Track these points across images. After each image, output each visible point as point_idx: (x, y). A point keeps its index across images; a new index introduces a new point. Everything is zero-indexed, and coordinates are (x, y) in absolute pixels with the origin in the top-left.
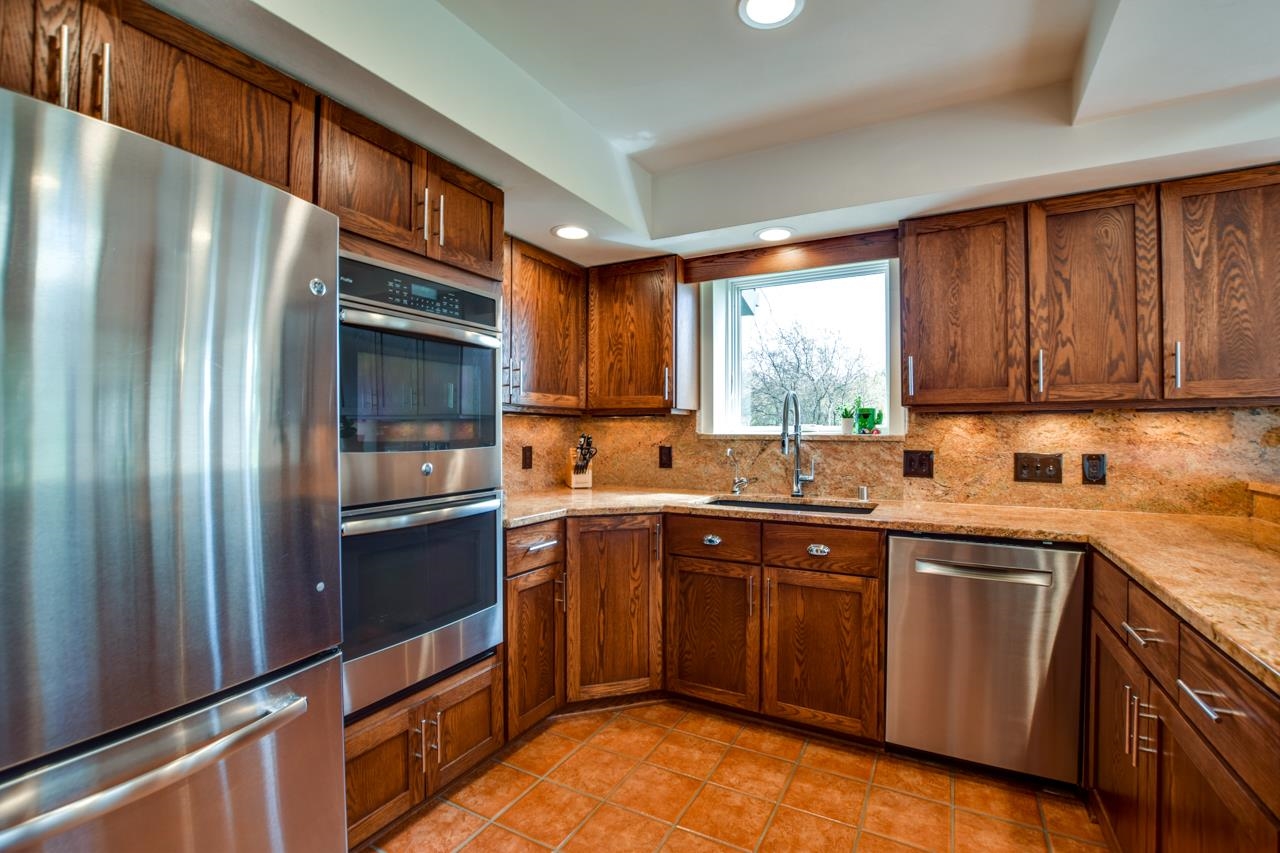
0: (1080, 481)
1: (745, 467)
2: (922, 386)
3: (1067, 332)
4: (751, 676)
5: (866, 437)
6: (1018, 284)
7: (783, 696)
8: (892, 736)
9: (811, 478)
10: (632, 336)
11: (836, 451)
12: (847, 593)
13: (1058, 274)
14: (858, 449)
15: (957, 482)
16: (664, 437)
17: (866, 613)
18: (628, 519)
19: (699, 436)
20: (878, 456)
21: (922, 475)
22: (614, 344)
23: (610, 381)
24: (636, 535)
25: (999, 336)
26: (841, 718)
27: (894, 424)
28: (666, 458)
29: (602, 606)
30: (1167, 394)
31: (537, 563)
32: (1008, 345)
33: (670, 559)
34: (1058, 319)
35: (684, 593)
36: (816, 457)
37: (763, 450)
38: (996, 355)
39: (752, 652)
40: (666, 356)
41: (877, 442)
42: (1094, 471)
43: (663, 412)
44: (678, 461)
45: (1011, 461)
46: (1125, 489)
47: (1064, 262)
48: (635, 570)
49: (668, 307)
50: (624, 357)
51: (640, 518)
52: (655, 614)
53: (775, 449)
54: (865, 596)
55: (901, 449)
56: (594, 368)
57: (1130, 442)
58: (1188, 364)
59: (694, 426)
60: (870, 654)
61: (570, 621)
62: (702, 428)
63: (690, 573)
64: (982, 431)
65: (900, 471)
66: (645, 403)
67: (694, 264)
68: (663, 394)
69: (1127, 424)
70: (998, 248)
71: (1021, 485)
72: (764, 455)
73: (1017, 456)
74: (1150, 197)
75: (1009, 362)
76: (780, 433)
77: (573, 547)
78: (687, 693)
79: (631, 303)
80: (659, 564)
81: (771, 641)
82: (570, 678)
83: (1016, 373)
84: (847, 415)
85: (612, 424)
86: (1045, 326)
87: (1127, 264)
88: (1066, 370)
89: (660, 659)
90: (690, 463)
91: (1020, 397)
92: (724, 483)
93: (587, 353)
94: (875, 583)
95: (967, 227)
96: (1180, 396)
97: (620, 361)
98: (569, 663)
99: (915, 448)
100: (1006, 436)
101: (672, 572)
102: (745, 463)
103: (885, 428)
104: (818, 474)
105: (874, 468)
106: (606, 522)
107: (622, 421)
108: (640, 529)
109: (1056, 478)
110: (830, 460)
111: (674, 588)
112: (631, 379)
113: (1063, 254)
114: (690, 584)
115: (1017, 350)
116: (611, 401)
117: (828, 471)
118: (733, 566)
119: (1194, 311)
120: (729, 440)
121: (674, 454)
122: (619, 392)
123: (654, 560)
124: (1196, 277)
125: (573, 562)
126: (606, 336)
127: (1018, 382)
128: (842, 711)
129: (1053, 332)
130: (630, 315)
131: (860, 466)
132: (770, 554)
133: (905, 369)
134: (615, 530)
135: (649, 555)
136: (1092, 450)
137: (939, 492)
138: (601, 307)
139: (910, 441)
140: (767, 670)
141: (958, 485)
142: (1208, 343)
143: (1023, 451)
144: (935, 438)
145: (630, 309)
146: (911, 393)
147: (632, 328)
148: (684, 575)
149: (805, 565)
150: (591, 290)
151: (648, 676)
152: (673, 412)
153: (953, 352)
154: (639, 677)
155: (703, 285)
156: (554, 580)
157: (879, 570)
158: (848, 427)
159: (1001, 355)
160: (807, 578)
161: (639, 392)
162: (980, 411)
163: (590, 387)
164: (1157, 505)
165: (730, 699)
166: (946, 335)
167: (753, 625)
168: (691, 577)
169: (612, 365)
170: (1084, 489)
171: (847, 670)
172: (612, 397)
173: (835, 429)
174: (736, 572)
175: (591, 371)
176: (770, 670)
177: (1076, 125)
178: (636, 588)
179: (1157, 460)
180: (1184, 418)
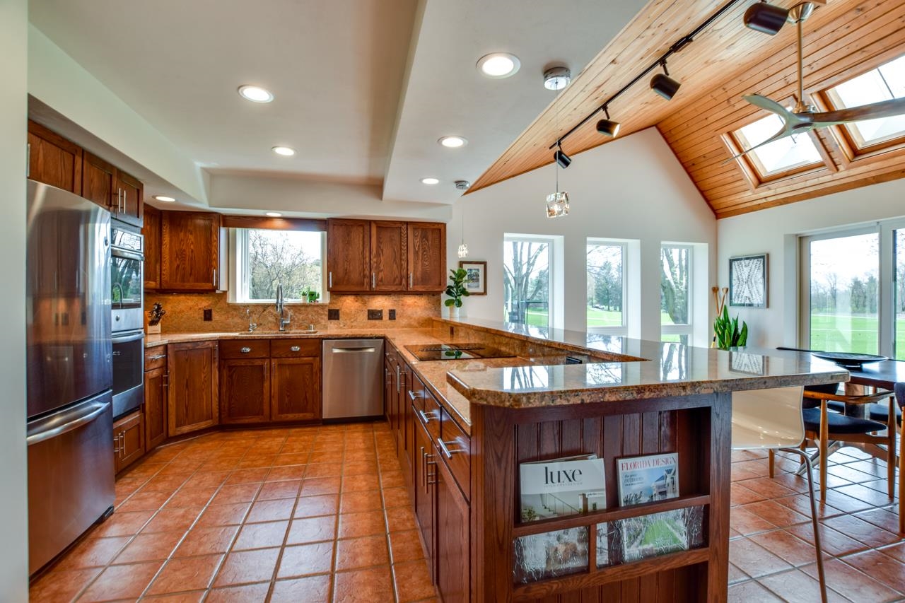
0: (388, 319)
1: (255, 318)
2: (334, 284)
3: (382, 268)
4: (266, 407)
5: (313, 303)
6: (367, 249)
7: (281, 411)
8: (326, 415)
9: (289, 322)
10: (192, 251)
11: (299, 310)
12: (307, 364)
13: (380, 247)
14: (309, 309)
15: (348, 321)
16: (207, 304)
17: (314, 370)
18: (201, 344)
19: (228, 304)
20: (318, 311)
21: (335, 319)
22: (180, 255)
23: (177, 274)
24: (205, 351)
25: (361, 267)
26: (305, 414)
27: (323, 298)
28: (208, 315)
29: (187, 386)
30: (409, 290)
31: (156, 366)
32: (364, 270)
33: (223, 362)
34: (378, 263)
35: (231, 376)
36: (290, 313)
37: (265, 310)
38: (360, 274)
39: (266, 396)
40: (214, 263)
41: (318, 306)
42: (392, 315)
43: (212, 291)
44: (215, 316)
45: (367, 313)
46: (401, 321)
47: (381, 243)
48: (204, 368)
49: (215, 239)
50: (187, 262)
51: (207, 343)
52: (215, 389)
53: (270, 309)
54: (314, 365)
55: (327, 309)
56: (166, 266)
57: (402, 305)
58: (414, 280)
59: (226, 298)
60: (316, 386)
61: (170, 395)
62: (230, 300)
63: (234, 366)
64: (357, 301)
65: (327, 318)
66: (200, 287)
67: (228, 218)
68: (212, 282)
69: (401, 299)
70: (361, 235)
71: (370, 321)
72: (265, 312)
73: (369, 311)
74: (405, 226)
75: (364, 276)
76: (275, 302)
77: (171, 359)
78: (233, 423)
79: (191, 234)
80: (217, 364)
81: (275, 390)
82: (170, 425)
83: (366, 280)
84: (304, 294)
85: (171, 298)
86: (375, 265)
87: (399, 246)
88: (381, 281)
89: (217, 410)
90: (223, 318)
91: (368, 289)
92: (243, 327)
93: (161, 257)
94: (318, 359)
95: (351, 225)
96: (412, 290)
97: (184, 264)
98: (170, 417)
99: (333, 308)
100: (365, 303)
101: (224, 368)
102: (255, 317)
103: (320, 300)
104: (291, 320)
105: (316, 317)
106: (189, 345)
107: (178, 296)
108: (207, 348)
109: (381, 318)
110: (297, 314)
111: (225, 375)
112: (191, 274)
113: (381, 240)
114: (234, 371)
115: (367, 272)
116: (178, 285)
117: (296, 319)
118: (255, 360)
119: (415, 263)
120: (246, 306)
121: (213, 313)
122: (183, 280)
123: (214, 362)
124: (416, 253)
125: (171, 366)
126: (174, 250)
127: (367, 284)
128: (306, 411)
129: (378, 267)
130: (191, 242)
131: (310, 316)
132: (275, 353)
133: (328, 277)
134: (194, 349)
135: (212, 361)
136: (392, 308)
137: (342, 326)
138: (171, 232)
139: (330, 305)
140: (273, 402)
141: (349, 322)
142: (419, 274)
143: (370, 309)
144: (340, 304)
145: (191, 237)
146: (331, 286)
147: (192, 247)
148: (230, 368)
149: (290, 355)
150: (163, 223)
151: (212, 418)
152: (217, 292)
153: (346, 272)
154: (206, 420)
155: (231, 229)
156: (162, 376)
157: (318, 354)
158: (304, 299)
159: (362, 274)
160: (291, 360)
161: (197, 280)
162: (356, 294)
163: (163, 277)
164: (410, 326)
165: (256, 420)
166: (344, 265)
167: (266, 384)
168: (234, 369)
169: (178, 266)
170: (389, 321)
171: (308, 395)
172: (178, 283)
173: (300, 300)
174: (258, 362)
175: (163, 268)
176: (275, 402)
177: (383, 201)
178: (205, 377)
179: (409, 311)
180: (417, 297)
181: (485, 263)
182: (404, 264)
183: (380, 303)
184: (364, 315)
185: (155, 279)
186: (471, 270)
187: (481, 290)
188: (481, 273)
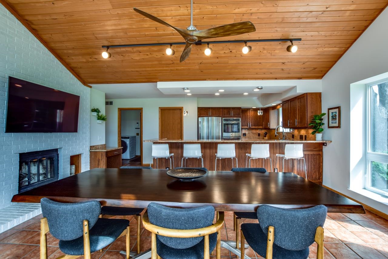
0: (304, 139)
6: (288, 111)
20: (290, 135)
42: (306, 137)
45: (299, 136)
47: (291, 108)
56: (265, 122)
57: (308, 133)
58: (298, 122)
70: (287, 106)
119: (299, 115)
142: (299, 119)
163: (265, 125)
181: (339, 108)
182: (296, 115)
183: (303, 132)
184: (299, 138)
185: (262, 126)
186: (332, 113)
187: (337, 125)
188: (337, 114)
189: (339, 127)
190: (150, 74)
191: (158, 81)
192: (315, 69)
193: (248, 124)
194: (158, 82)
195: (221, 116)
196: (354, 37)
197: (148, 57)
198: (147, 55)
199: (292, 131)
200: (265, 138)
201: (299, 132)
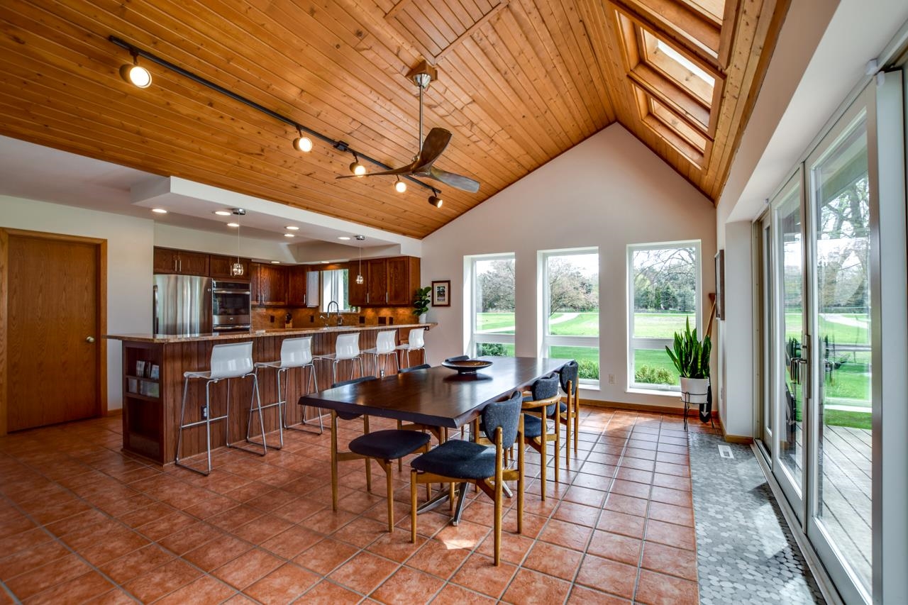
0: (389, 323)
3: (373, 290)
6: (366, 278)
10: (299, 286)
13: (372, 277)
14: (352, 316)
19: (320, 313)
20: (355, 318)
22: (294, 288)
23: (293, 298)
28: (311, 319)
30: (386, 304)
32: (364, 292)
34: (372, 287)
40: (305, 291)
42: (391, 321)
49: (307, 278)
53: (335, 316)
56: (290, 294)
57: (396, 314)
58: (390, 297)
59: (318, 310)
64: (373, 311)
65: (359, 322)
68: (304, 301)
69: (396, 310)
72: (333, 318)
73: (379, 317)
75: (364, 295)
79: (298, 277)
86: (370, 288)
87: (382, 274)
88: (373, 298)
90: (318, 320)
93: (288, 290)
97: (295, 292)
104: (343, 323)
105: (355, 321)
112: (298, 298)
113: (373, 272)
119: (391, 285)
120: (329, 314)
121: (314, 318)
122: (294, 301)
124: (391, 279)
126: (292, 285)
136: (390, 316)
138: (292, 277)
142: (393, 293)
144: (365, 313)
145: (298, 279)
147: (298, 283)
150: (289, 273)
163: (289, 299)
181: (449, 282)
182: (384, 286)
183: (385, 313)
184: (376, 321)
185: (284, 301)
186: (439, 287)
187: (446, 302)
188: (446, 290)
189: (449, 305)
190: (173, 151)
191: (175, 175)
192: (425, 226)
193: (257, 296)
194: (172, 177)
195: (207, 274)
196: (471, 205)
197: (220, 121)
198: (222, 117)
199: (354, 310)
200: (286, 325)
201: (377, 313)
